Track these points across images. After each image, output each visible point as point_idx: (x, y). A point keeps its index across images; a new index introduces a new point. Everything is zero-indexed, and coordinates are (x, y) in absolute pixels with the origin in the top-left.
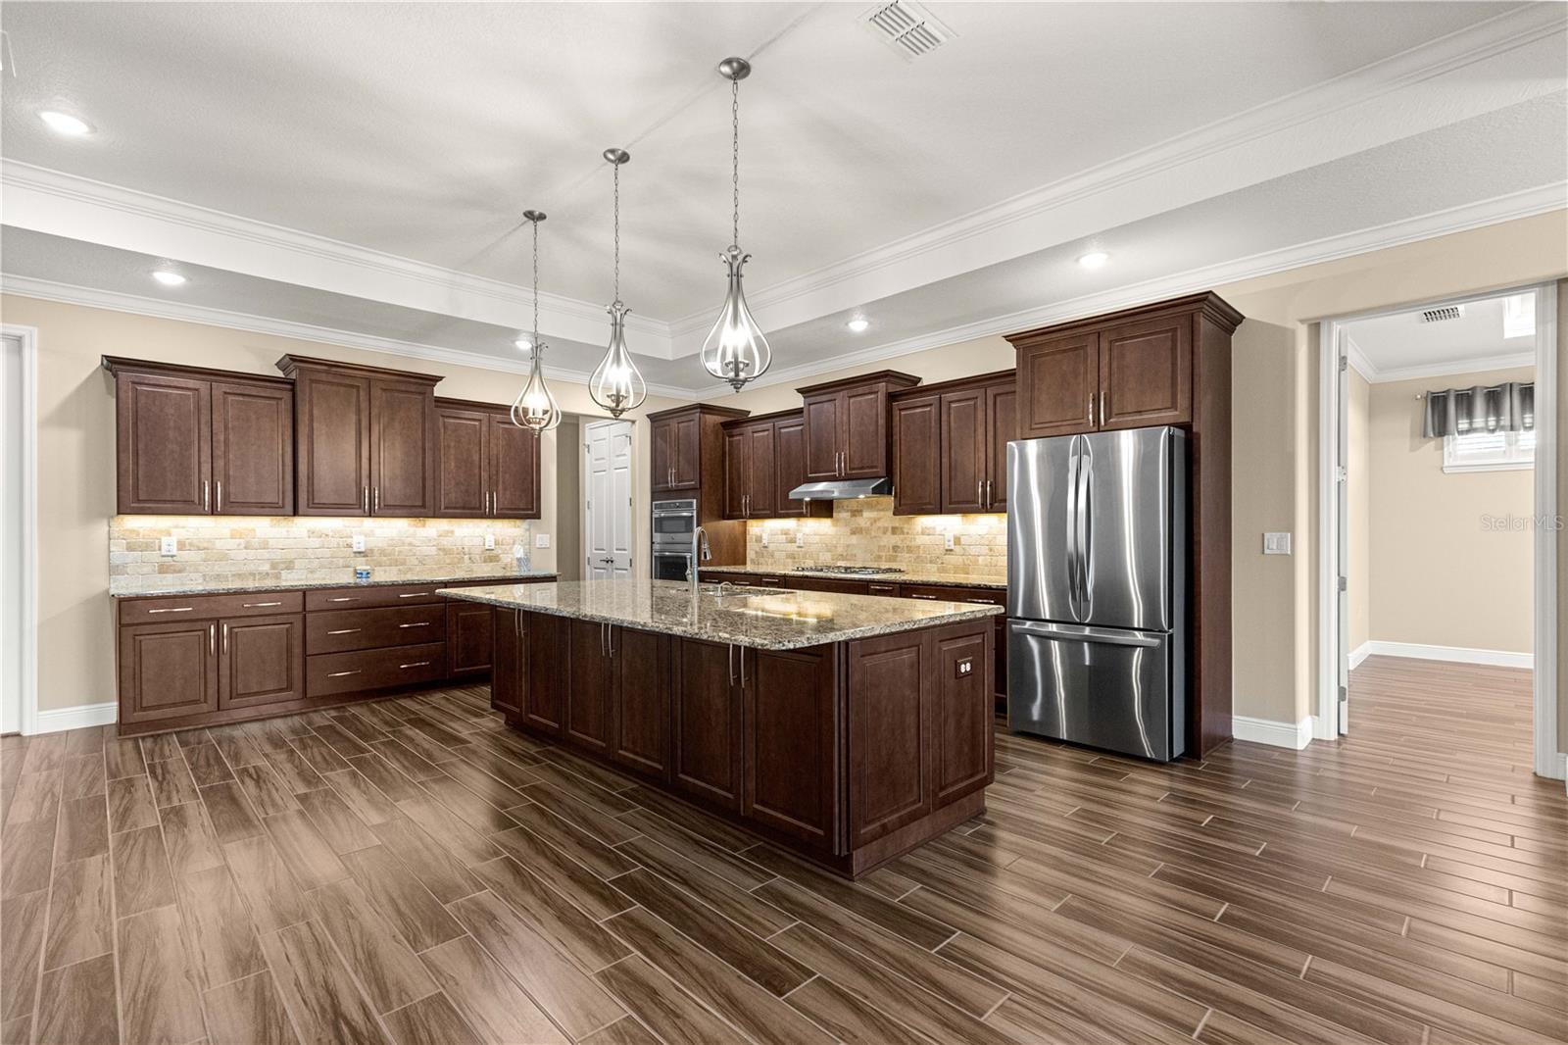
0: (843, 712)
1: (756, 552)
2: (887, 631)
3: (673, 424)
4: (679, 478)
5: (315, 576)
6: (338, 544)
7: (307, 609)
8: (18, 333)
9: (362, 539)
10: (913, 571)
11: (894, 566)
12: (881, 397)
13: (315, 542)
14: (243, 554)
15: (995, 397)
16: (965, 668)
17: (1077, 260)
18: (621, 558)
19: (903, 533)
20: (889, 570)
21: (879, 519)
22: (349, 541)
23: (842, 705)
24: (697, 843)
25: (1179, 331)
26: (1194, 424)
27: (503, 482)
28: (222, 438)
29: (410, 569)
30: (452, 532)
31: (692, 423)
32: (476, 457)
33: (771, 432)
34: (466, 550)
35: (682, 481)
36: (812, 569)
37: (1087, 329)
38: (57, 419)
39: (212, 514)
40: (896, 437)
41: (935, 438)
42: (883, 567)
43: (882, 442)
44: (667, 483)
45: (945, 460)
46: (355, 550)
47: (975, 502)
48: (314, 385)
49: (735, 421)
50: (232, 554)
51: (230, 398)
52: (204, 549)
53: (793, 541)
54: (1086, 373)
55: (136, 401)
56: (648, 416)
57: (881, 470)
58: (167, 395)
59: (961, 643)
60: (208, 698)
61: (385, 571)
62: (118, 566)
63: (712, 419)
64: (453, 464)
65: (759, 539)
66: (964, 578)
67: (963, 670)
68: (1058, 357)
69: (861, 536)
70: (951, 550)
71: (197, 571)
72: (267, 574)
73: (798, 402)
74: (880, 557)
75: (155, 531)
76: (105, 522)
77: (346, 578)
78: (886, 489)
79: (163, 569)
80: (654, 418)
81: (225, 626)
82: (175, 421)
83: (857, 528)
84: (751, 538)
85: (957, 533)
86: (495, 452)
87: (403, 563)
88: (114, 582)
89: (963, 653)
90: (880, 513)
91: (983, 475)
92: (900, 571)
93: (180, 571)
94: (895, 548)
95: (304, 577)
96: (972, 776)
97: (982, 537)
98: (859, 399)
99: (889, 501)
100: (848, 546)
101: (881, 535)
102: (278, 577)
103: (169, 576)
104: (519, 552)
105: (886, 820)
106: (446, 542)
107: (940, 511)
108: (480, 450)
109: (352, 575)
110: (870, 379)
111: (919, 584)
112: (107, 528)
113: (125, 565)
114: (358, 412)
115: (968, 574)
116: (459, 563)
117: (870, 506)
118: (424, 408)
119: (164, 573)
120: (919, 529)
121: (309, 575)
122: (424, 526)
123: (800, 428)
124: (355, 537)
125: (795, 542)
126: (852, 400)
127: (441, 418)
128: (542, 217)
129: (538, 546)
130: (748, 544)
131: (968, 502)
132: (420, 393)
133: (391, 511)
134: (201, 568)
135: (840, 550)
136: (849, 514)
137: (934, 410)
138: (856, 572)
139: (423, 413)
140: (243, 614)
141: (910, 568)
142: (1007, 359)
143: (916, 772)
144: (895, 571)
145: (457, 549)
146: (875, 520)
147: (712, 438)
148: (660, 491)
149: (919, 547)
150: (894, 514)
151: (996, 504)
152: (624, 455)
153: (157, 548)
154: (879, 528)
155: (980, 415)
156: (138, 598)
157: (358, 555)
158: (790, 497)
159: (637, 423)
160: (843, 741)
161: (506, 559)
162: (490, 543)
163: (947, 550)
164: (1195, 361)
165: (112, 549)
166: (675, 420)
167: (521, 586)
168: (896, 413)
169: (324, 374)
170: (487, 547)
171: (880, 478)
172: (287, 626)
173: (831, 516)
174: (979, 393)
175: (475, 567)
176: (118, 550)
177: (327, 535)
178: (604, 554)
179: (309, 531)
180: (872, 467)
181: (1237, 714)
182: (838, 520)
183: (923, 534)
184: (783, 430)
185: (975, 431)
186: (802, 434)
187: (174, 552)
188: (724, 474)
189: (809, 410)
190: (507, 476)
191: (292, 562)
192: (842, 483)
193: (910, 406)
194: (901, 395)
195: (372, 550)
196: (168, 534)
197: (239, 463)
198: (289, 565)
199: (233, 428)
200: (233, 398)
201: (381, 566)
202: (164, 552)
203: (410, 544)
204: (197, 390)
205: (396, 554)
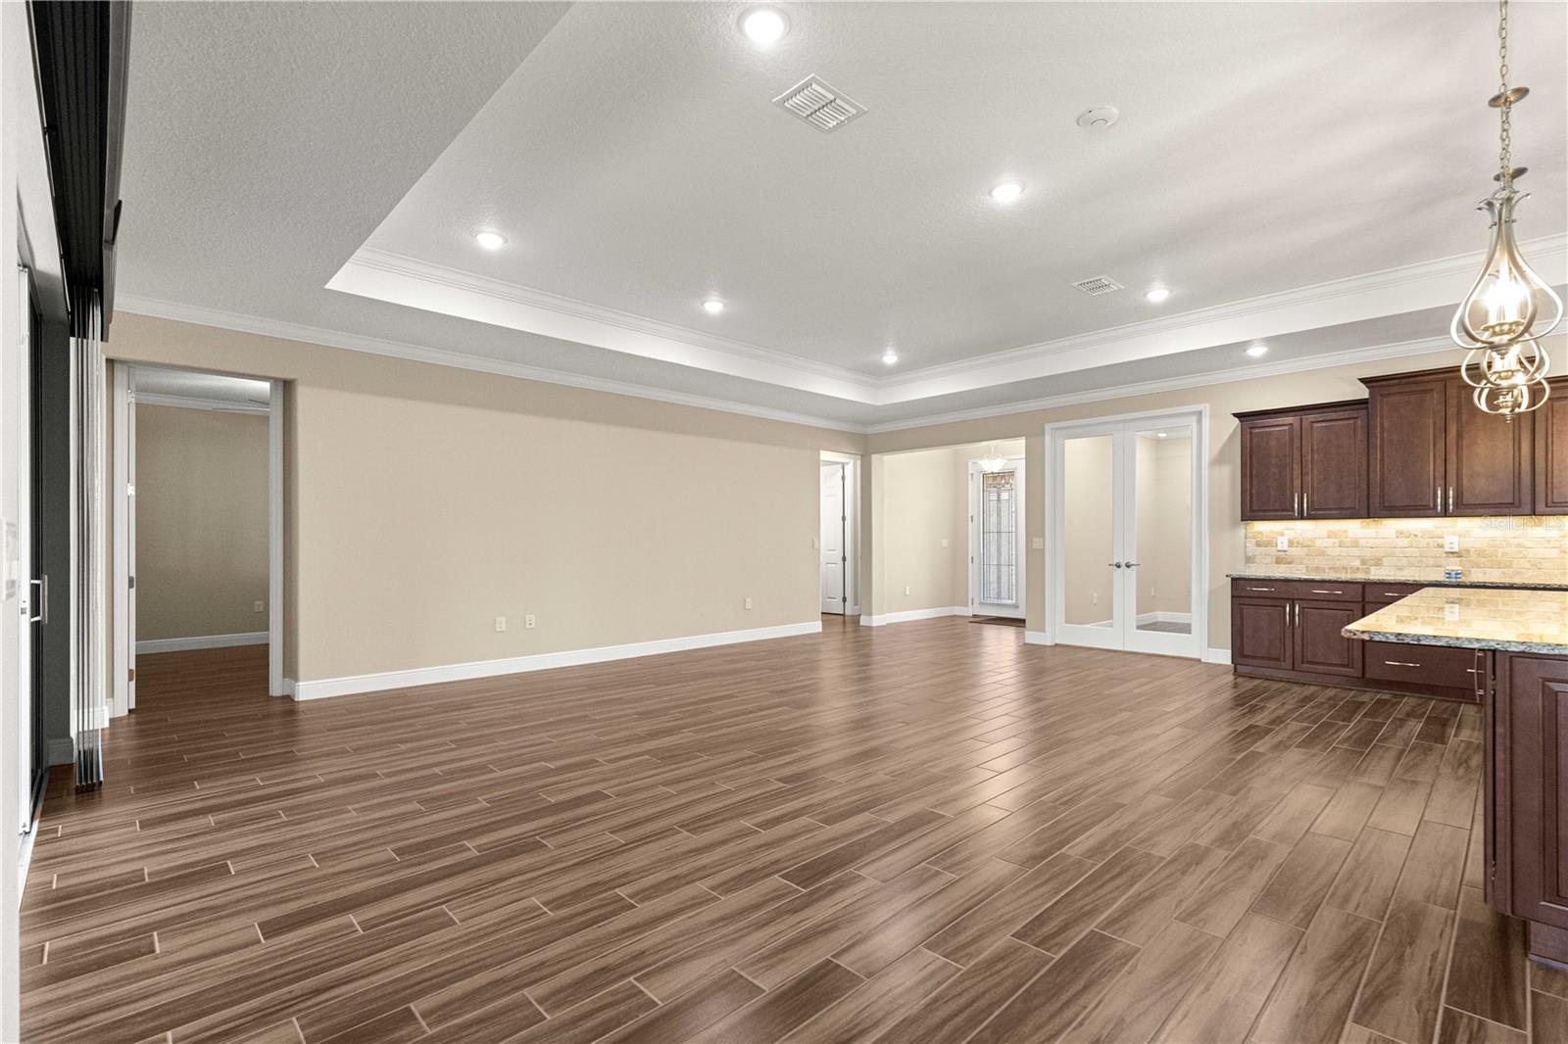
6: (1428, 544)
7: (1367, 600)
8: (1199, 409)
9: (1455, 539)
13: (1403, 542)
14: (1337, 551)
22: (1440, 541)
28: (1310, 458)
29: (1518, 572)
38: (1218, 460)
39: (1302, 519)
46: (1447, 550)
48: (1386, 399)
50: (1329, 551)
51: (1316, 425)
52: (1307, 546)
55: (1252, 440)
58: (1271, 432)
61: (1485, 573)
62: (1251, 557)
71: (1302, 563)
72: (1358, 569)
75: (1273, 532)
76: (1243, 528)
77: (1439, 578)
79: (1279, 561)
81: (1298, 606)
82: (1276, 451)
88: (1248, 568)
93: (1290, 563)
95: (1393, 573)
102: (1367, 571)
103: (1283, 566)
109: (1446, 574)
112: (1244, 532)
113: (1255, 557)
114: (1434, 415)
119: (1279, 564)
124: (1447, 538)
134: (1305, 561)
140: (1311, 598)
153: (1274, 545)
156: (1245, 579)
157: (1450, 555)
165: (1247, 545)
169: (1396, 387)
172: (1349, 612)
176: (1251, 546)
177: (1416, 536)
179: (1397, 532)
187: (1286, 549)
191: (1380, 559)
195: (1468, 551)
196: (1282, 535)
197: (1321, 477)
198: (1378, 562)
199: (1318, 449)
200: (1319, 425)
201: (1478, 567)
202: (1279, 548)
203: (1519, 545)
204: (1291, 424)
205: (1500, 555)
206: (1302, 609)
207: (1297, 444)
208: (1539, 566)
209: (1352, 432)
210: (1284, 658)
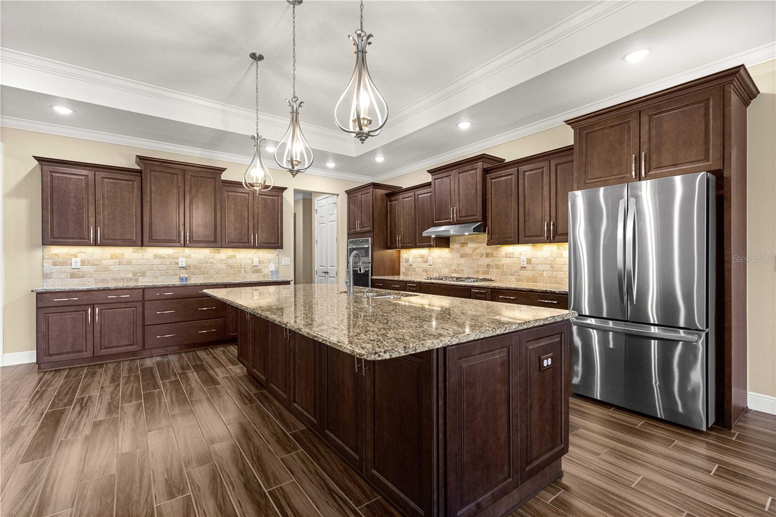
0: (441, 410)
1: (406, 268)
2: (482, 337)
3: (359, 195)
4: (362, 226)
5: (158, 280)
6: (171, 263)
7: (145, 299)
9: (184, 260)
10: (500, 280)
11: (487, 277)
12: (479, 172)
13: (158, 261)
14: (117, 268)
15: (556, 166)
16: (547, 362)
17: (624, 58)
18: (332, 271)
19: (493, 257)
20: (485, 280)
21: (478, 248)
22: (176, 260)
23: (441, 403)
24: (331, 492)
25: (711, 100)
26: (725, 170)
27: (261, 228)
28: (101, 202)
29: (210, 276)
30: (235, 256)
31: (368, 194)
32: (246, 214)
33: (413, 197)
34: (243, 266)
35: (363, 228)
36: (436, 279)
37: (630, 109)
38: (15, 193)
39: (95, 245)
40: (489, 196)
41: (514, 195)
42: (480, 278)
43: (480, 199)
44: (356, 229)
45: (521, 209)
46: (180, 266)
47: (542, 235)
48: (152, 173)
49: (393, 193)
50: (112, 268)
51: (106, 180)
52: (96, 265)
53: (426, 262)
54: (629, 139)
55: (52, 181)
56: (346, 191)
57: (479, 217)
58: (70, 179)
59: (543, 343)
60: (88, 349)
61: (197, 278)
62: (48, 274)
63: (380, 192)
64: (233, 218)
65: (407, 261)
66: (534, 286)
67: (545, 365)
68: (607, 131)
69: (467, 259)
70: (525, 267)
71: (92, 277)
72: (131, 279)
73: (429, 178)
74: (478, 271)
75: (68, 254)
76: (41, 250)
77: (176, 282)
78: (482, 229)
79: (73, 276)
80: (349, 192)
81: (97, 308)
82: (74, 193)
83: (464, 254)
84: (403, 260)
85: (529, 256)
86: (257, 212)
87: (207, 273)
88: (46, 283)
89: (545, 350)
90: (479, 245)
91: (548, 218)
92: (491, 280)
93: (82, 277)
94: (488, 266)
95: (152, 281)
96: (552, 449)
97: (546, 259)
98: (465, 173)
99: (484, 237)
100: (459, 265)
101: (479, 258)
102: (137, 280)
103: (77, 280)
104: (272, 267)
105: (480, 500)
106: (231, 261)
107: (518, 242)
108: (248, 209)
109: (178, 280)
110: (473, 160)
111: (504, 289)
112: (42, 253)
113: (51, 274)
114: (178, 188)
115: (536, 283)
116: (238, 273)
117: (473, 241)
118: (215, 186)
119: (73, 278)
120: (503, 254)
121: (155, 280)
122: (219, 253)
123: (430, 194)
124: (180, 259)
125: (427, 262)
126: (461, 175)
127: (226, 192)
128: (261, 58)
129: (283, 264)
130: (401, 263)
131: (538, 236)
132: (213, 178)
133: (196, 244)
134: (94, 275)
135: (454, 267)
136: (459, 245)
137: (514, 178)
138: (463, 281)
139: (215, 188)
140: (108, 302)
141: (498, 279)
142: (568, 138)
143: (506, 455)
144: (488, 280)
145: (238, 265)
146: (476, 249)
147: (380, 202)
148: (352, 234)
149: (503, 265)
150: (488, 245)
151: (557, 237)
152: (334, 214)
153: (69, 264)
154: (478, 253)
155: (546, 178)
156: (46, 293)
157: (182, 269)
158: (423, 235)
159: (339, 195)
160: (441, 435)
161: (266, 271)
162: (256, 262)
163: (522, 267)
164: (726, 122)
165: (44, 265)
166: (360, 193)
167: (274, 287)
168: (489, 181)
169: (158, 167)
170: (254, 265)
171: (479, 222)
172: (134, 308)
173: (449, 247)
174: (545, 164)
175: (247, 275)
176: (48, 265)
177: (164, 258)
178: (324, 269)
179: (154, 255)
180: (474, 215)
181: (750, 391)
182: (452, 249)
183: (506, 257)
184: (419, 196)
185: (542, 189)
186: (431, 197)
187: (79, 267)
188: (387, 222)
189: (435, 183)
190: (264, 225)
191: (144, 272)
192: (454, 226)
193: (499, 176)
194: (492, 169)
195: (189, 266)
196: (76, 256)
197: (110, 217)
198: (143, 274)
199: (107, 197)
200: (107, 180)
201: (194, 275)
202: (73, 266)
203: (211, 263)
204: (87, 176)
205: (203, 268)
206: (100, 311)
207: (91, 191)
208: (219, 273)
209: (131, 191)
210: (86, 350)
